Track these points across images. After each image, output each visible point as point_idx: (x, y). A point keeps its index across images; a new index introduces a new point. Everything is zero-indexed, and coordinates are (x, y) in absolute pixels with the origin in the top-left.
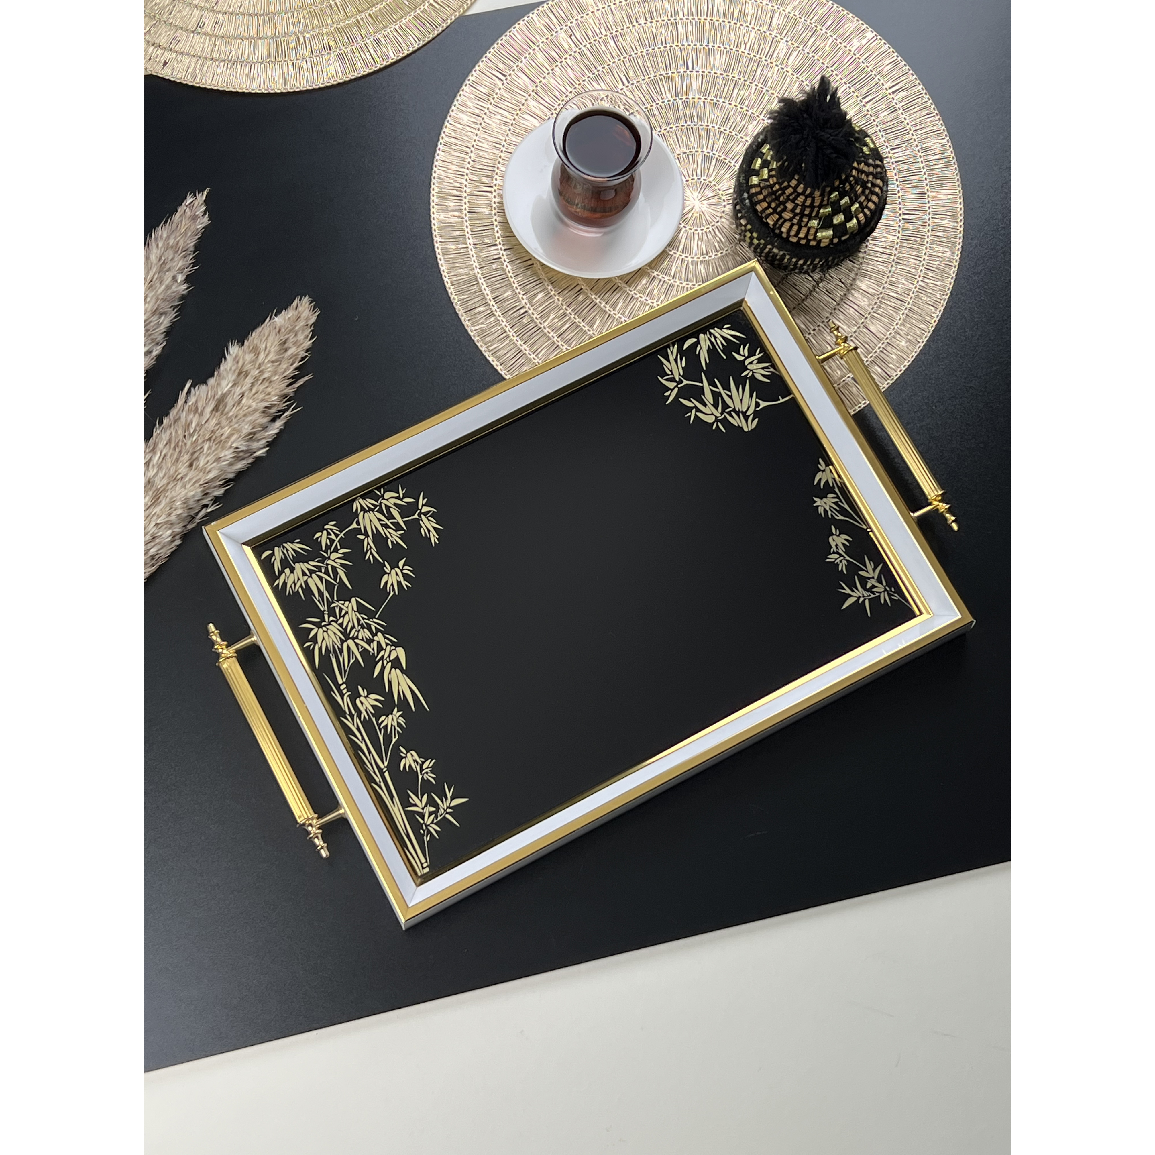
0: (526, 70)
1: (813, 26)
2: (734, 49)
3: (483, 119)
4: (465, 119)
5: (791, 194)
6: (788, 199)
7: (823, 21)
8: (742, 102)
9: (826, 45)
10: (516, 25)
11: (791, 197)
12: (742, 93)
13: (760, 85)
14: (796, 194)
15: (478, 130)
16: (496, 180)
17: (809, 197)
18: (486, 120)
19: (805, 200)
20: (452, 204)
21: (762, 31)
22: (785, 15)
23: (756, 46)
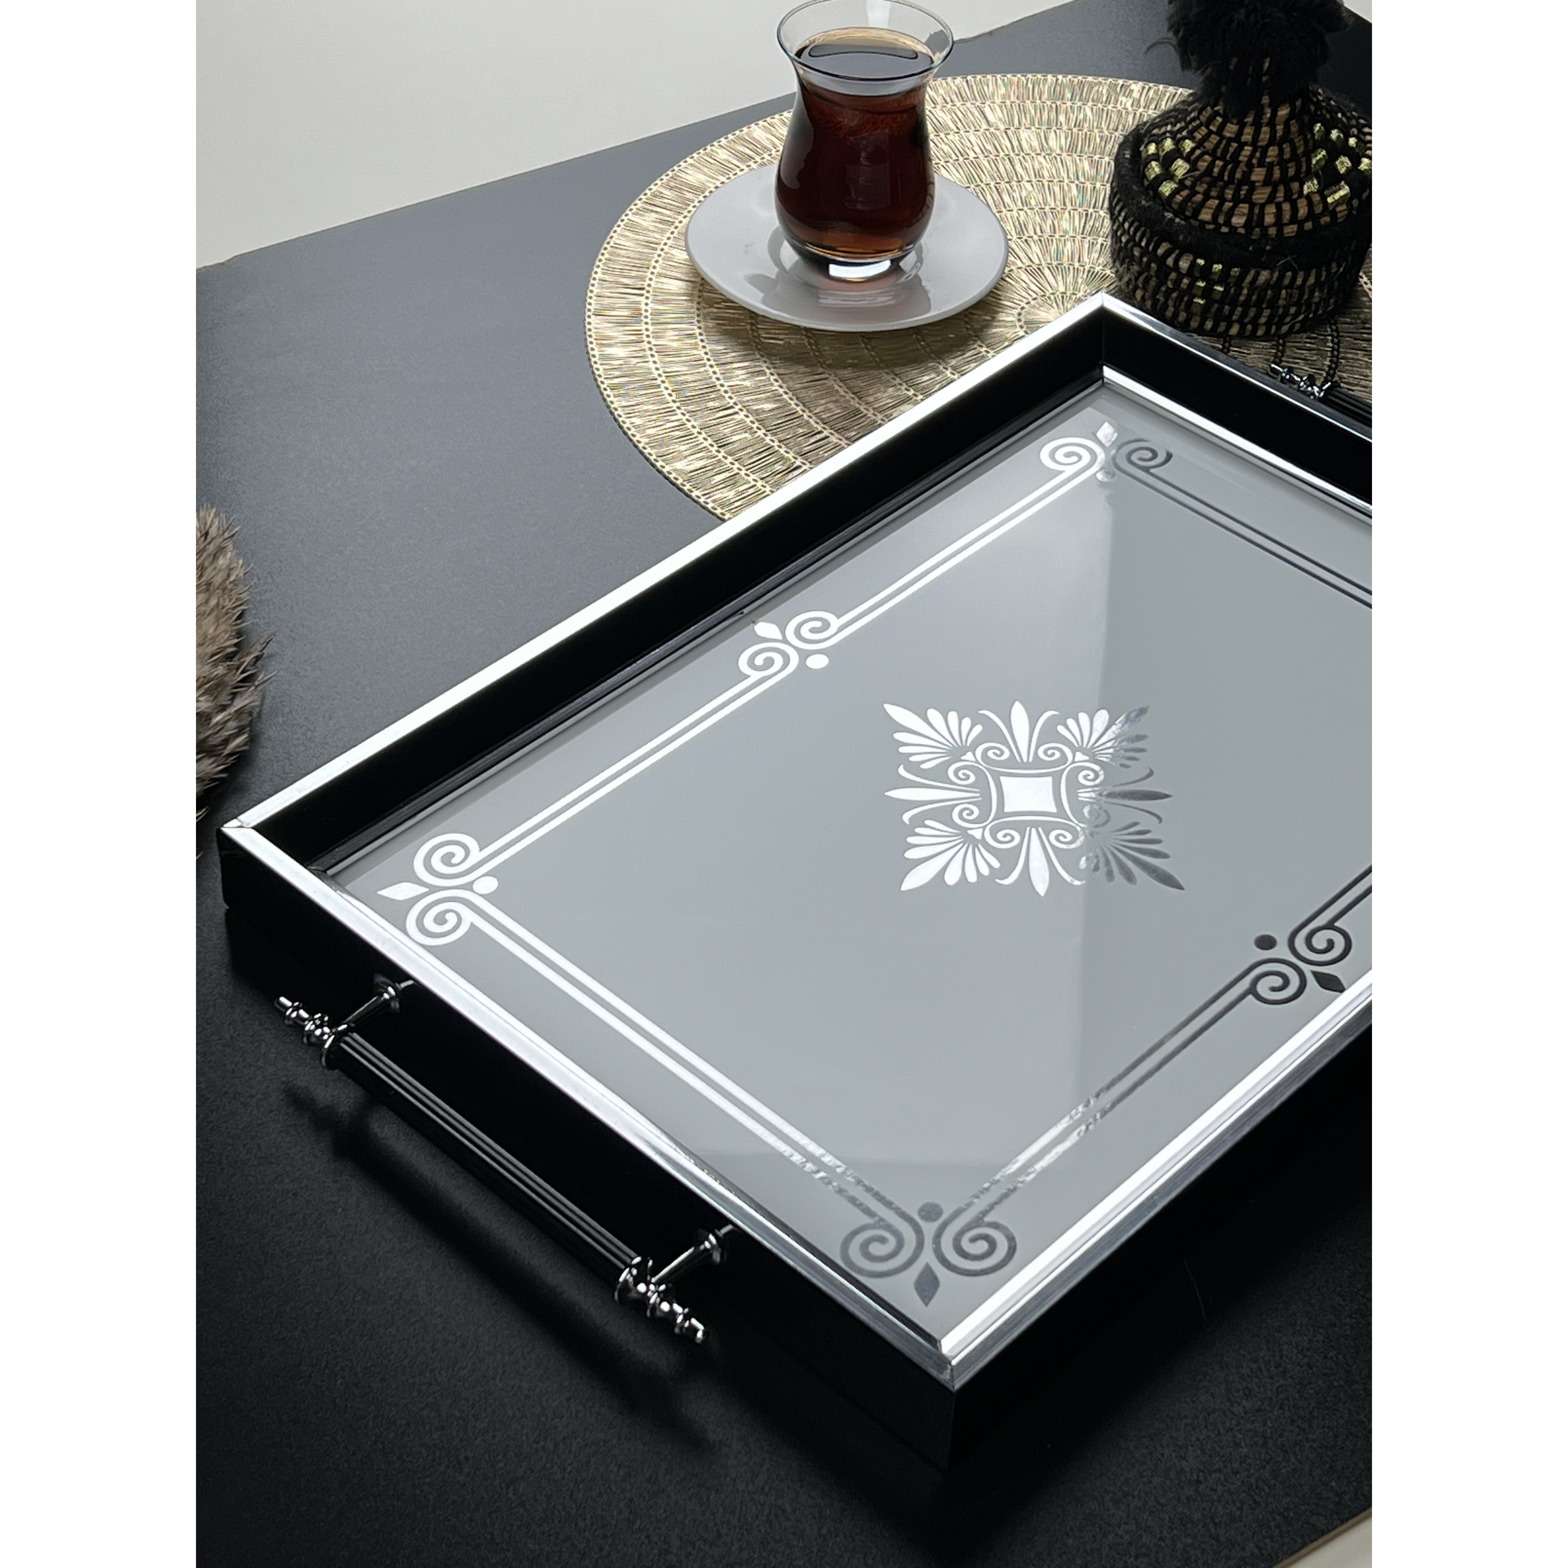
0: (669, 273)
1: (1049, 103)
2: (961, 159)
3: (649, 343)
4: (620, 352)
5: (1252, 156)
6: (1250, 166)
7: (1057, 95)
8: (1025, 203)
9: (1085, 116)
10: (612, 234)
11: (1254, 161)
12: (1016, 195)
13: (1034, 180)
14: (1259, 150)
15: (652, 356)
16: (730, 398)
17: (1284, 143)
18: (654, 342)
19: (1281, 150)
20: (685, 447)
21: (982, 130)
22: (1001, 107)
23: (989, 147)
